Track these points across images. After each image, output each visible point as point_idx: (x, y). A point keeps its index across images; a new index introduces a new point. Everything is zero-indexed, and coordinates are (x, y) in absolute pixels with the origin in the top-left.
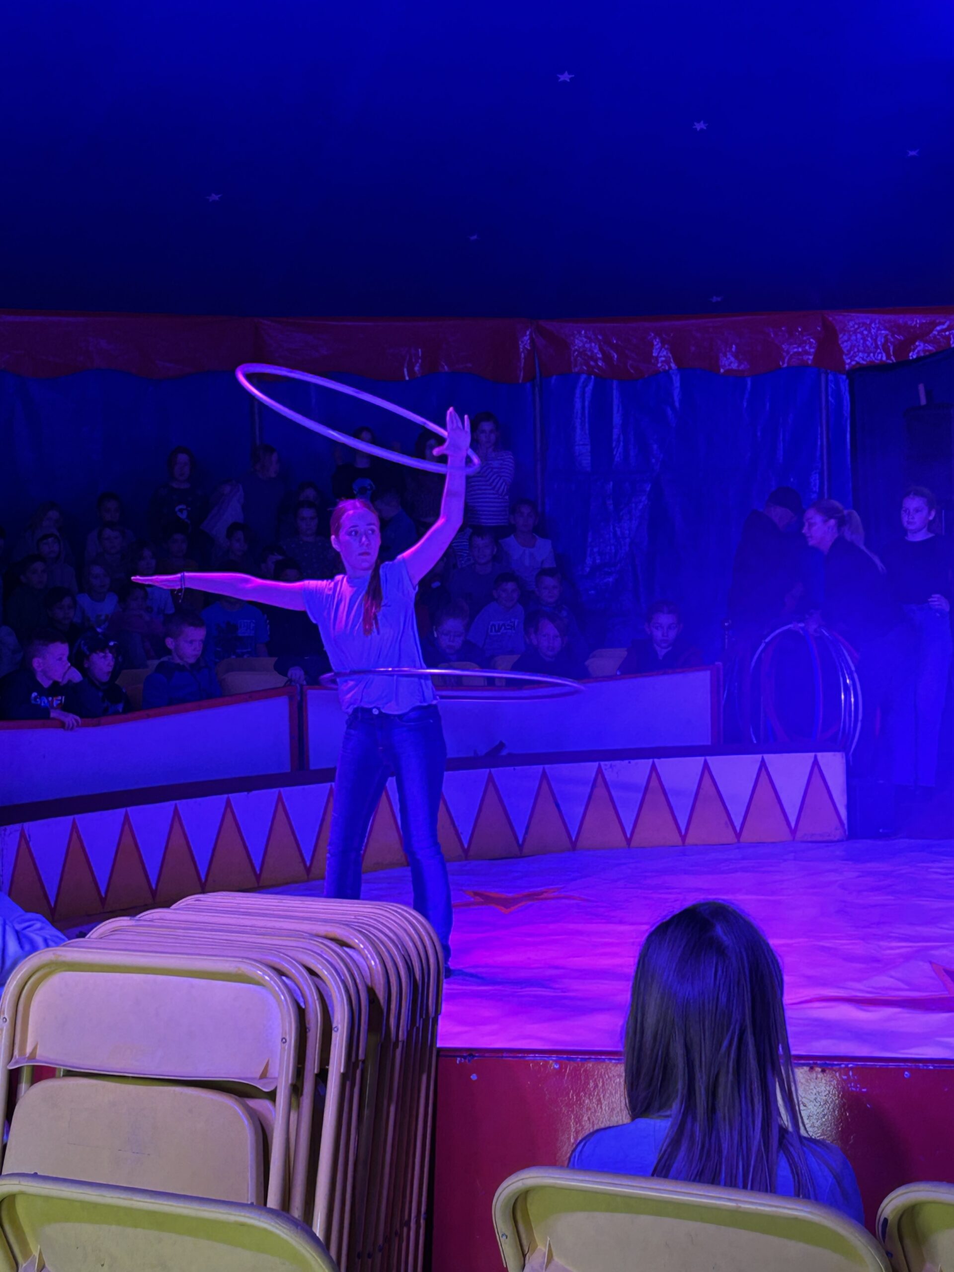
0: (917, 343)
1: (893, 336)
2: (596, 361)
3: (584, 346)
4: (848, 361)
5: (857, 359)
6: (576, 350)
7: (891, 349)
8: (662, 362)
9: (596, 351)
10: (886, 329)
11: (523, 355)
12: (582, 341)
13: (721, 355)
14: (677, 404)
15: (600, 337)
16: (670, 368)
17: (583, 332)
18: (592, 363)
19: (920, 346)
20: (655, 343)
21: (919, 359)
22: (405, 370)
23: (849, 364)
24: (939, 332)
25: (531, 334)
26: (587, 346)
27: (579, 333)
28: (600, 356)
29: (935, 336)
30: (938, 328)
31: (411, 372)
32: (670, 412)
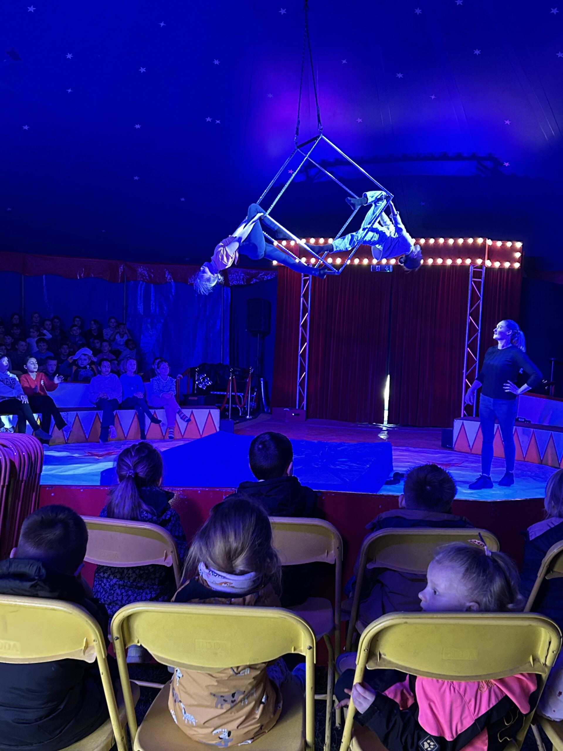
0: (253, 279)
1: (246, 276)
2: (146, 277)
3: (142, 272)
4: (231, 283)
5: (234, 283)
6: (139, 273)
7: (245, 280)
8: (169, 279)
9: (146, 274)
10: (243, 273)
11: (120, 273)
12: (141, 270)
13: (189, 278)
14: (173, 294)
15: (148, 269)
16: (171, 281)
17: (142, 267)
18: (145, 278)
19: (254, 280)
20: (166, 272)
21: (254, 283)
22: (78, 275)
23: (231, 284)
24: (261, 276)
25: (123, 266)
26: (143, 272)
27: (140, 267)
28: (147, 275)
29: (259, 277)
30: (261, 274)
31: (80, 276)
32: (171, 296)
